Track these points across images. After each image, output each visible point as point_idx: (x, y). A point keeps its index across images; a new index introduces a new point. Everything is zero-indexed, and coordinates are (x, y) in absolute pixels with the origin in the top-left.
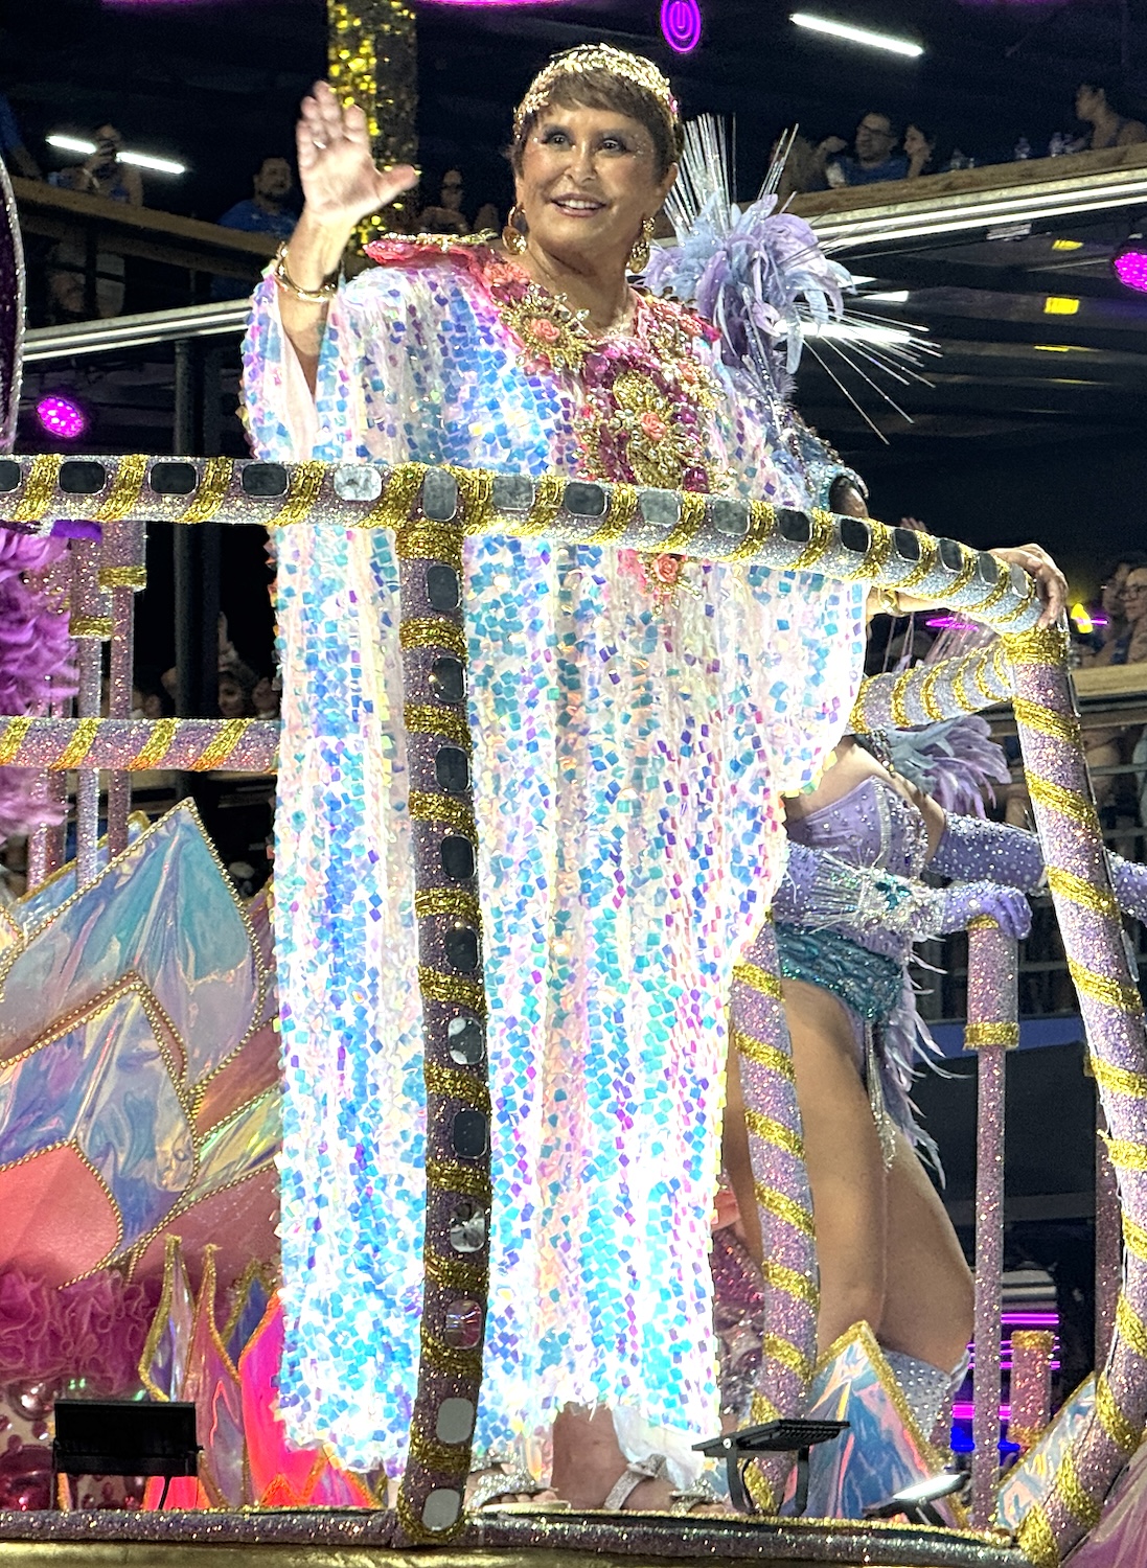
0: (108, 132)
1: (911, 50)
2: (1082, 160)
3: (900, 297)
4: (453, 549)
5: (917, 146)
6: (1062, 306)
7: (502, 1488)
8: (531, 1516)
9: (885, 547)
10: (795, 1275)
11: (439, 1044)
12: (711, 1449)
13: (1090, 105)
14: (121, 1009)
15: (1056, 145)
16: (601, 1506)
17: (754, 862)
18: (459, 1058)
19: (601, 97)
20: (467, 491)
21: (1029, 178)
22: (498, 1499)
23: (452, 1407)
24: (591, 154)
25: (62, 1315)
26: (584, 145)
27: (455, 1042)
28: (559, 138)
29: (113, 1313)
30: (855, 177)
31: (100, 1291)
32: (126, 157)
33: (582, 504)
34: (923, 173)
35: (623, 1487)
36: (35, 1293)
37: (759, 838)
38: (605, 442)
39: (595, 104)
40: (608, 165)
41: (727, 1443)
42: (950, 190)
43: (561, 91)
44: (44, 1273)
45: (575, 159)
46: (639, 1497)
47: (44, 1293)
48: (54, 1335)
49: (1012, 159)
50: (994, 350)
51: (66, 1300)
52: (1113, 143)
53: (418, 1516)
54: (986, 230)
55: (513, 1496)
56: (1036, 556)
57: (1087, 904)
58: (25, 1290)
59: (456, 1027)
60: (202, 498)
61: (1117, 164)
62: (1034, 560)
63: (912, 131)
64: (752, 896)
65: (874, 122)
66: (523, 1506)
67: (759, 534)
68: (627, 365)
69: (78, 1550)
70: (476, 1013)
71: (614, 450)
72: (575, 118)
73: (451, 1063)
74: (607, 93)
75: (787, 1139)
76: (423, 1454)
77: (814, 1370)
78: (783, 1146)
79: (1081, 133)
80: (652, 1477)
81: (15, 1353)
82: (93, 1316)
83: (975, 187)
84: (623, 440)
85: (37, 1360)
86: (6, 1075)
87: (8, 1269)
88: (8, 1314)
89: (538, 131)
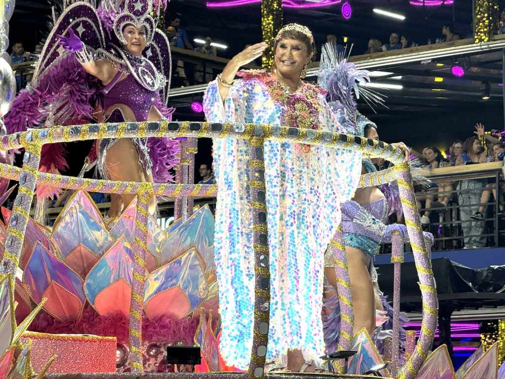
0: (208, 38)
1: (402, 18)
2: (444, 44)
3: (400, 77)
4: (262, 144)
5: (404, 41)
6: (439, 80)
7: (275, 367)
8: (280, 374)
9: (365, 143)
10: (348, 317)
11: (258, 262)
12: (323, 358)
13: (445, 31)
14: (190, 254)
15: (437, 41)
16: (299, 371)
18: (263, 265)
19: (294, 37)
20: (265, 130)
21: (431, 49)
22: (273, 370)
23: (261, 348)
24: (291, 50)
25: (176, 327)
26: (289, 48)
27: (262, 261)
28: (283, 46)
29: (188, 326)
30: (389, 48)
31: (185, 321)
32: (213, 44)
33: (293, 133)
34: (405, 48)
35: (304, 367)
36: (170, 322)
38: (292, 118)
39: (292, 38)
40: (295, 53)
41: (328, 356)
42: (412, 51)
43: (284, 35)
44: (171, 317)
45: (287, 51)
46: (308, 369)
47: (172, 321)
48: (174, 332)
49: (427, 44)
50: (422, 90)
51: (177, 323)
52: (451, 40)
53: (253, 374)
54: (420, 61)
55: (277, 369)
56: (402, 145)
59: (262, 257)
60: (202, 132)
61: (452, 45)
62: (402, 146)
63: (402, 37)
65: (394, 35)
66: (280, 371)
67: (335, 140)
68: (298, 100)
70: (267, 254)
71: (294, 120)
72: (288, 42)
73: (261, 266)
74: (295, 35)
75: (346, 284)
76: (254, 359)
77: (353, 339)
78: (345, 286)
79: (443, 38)
80: (311, 365)
81: (165, 336)
82: (184, 327)
83: (417, 51)
84: (297, 118)
85: (170, 337)
86: (163, 270)
87: (163, 316)
88: (163, 327)
89: (279, 44)
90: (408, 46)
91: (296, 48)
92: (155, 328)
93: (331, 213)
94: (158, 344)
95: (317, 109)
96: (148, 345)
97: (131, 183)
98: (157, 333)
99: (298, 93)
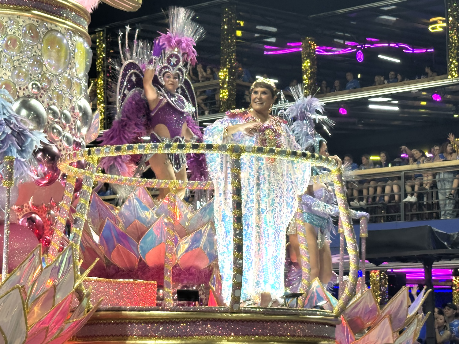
1: (398, 61)
2: (426, 79)
3: (396, 102)
4: (239, 157)
5: (399, 77)
6: (423, 103)
7: (250, 303)
9: (310, 156)
10: (306, 269)
11: (235, 235)
12: (282, 298)
13: (428, 70)
14: (208, 226)
15: (422, 77)
16: (267, 306)
17: (292, 205)
18: (238, 237)
19: (262, 86)
20: (241, 148)
21: (418, 82)
22: (249, 305)
23: (237, 291)
25: (200, 274)
26: (259, 93)
27: (238, 234)
28: (256, 92)
30: (389, 82)
31: (206, 271)
33: (260, 150)
34: (400, 81)
35: (270, 304)
36: (195, 271)
37: (293, 202)
38: (262, 140)
39: (261, 87)
40: (263, 96)
41: (284, 296)
42: (405, 84)
43: (256, 86)
44: (196, 268)
45: (258, 96)
46: (273, 305)
47: (197, 271)
48: (198, 277)
49: (415, 79)
50: (412, 111)
51: (200, 272)
52: (431, 76)
53: (232, 308)
54: (410, 91)
55: (251, 304)
56: (337, 157)
57: (344, 212)
58: (194, 270)
59: (238, 232)
60: (200, 149)
61: (432, 80)
62: (335, 158)
63: (398, 75)
64: (292, 211)
65: (392, 73)
66: (253, 306)
67: (289, 155)
68: (267, 128)
69: (180, 313)
70: (241, 230)
71: (264, 141)
72: (259, 89)
73: (237, 238)
74: (263, 85)
76: (233, 298)
78: (305, 249)
79: (426, 75)
80: (276, 302)
81: (192, 280)
82: (205, 274)
83: (409, 84)
84: (266, 140)
85: (195, 281)
86: (190, 237)
87: (191, 267)
88: (191, 274)
89: (253, 92)
90: (402, 80)
91: (264, 93)
92: (185, 275)
93: (292, 202)
94: (188, 285)
95: (280, 133)
96: (181, 286)
97: (164, 180)
98: (187, 278)
99: (267, 124)
